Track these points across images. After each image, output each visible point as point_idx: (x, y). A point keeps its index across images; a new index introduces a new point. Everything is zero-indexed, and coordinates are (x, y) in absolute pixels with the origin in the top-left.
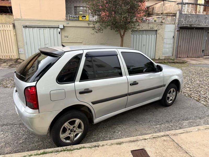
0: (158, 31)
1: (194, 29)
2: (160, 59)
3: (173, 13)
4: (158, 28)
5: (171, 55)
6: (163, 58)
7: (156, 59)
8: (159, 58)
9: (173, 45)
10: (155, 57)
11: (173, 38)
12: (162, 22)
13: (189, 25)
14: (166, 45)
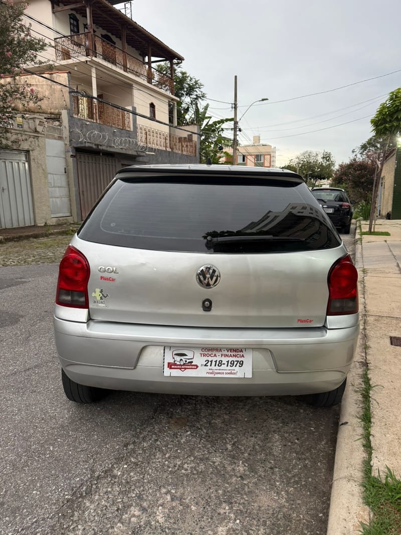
0: (31, 152)
1: (101, 154)
2: (47, 225)
3: (49, 111)
4: (30, 146)
5: (68, 214)
6: (53, 222)
7: (39, 225)
8: (46, 223)
9: (67, 189)
10: (35, 221)
11: (65, 172)
12: (36, 131)
13: (95, 145)
14: (54, 188)
